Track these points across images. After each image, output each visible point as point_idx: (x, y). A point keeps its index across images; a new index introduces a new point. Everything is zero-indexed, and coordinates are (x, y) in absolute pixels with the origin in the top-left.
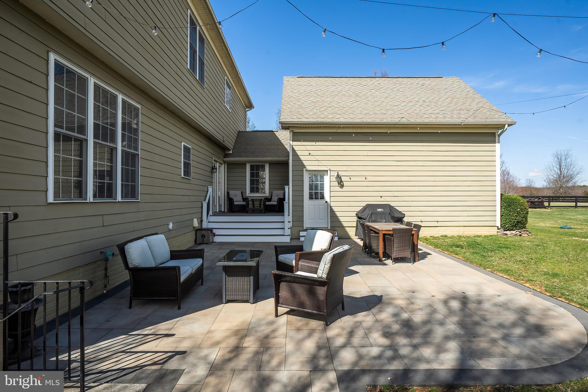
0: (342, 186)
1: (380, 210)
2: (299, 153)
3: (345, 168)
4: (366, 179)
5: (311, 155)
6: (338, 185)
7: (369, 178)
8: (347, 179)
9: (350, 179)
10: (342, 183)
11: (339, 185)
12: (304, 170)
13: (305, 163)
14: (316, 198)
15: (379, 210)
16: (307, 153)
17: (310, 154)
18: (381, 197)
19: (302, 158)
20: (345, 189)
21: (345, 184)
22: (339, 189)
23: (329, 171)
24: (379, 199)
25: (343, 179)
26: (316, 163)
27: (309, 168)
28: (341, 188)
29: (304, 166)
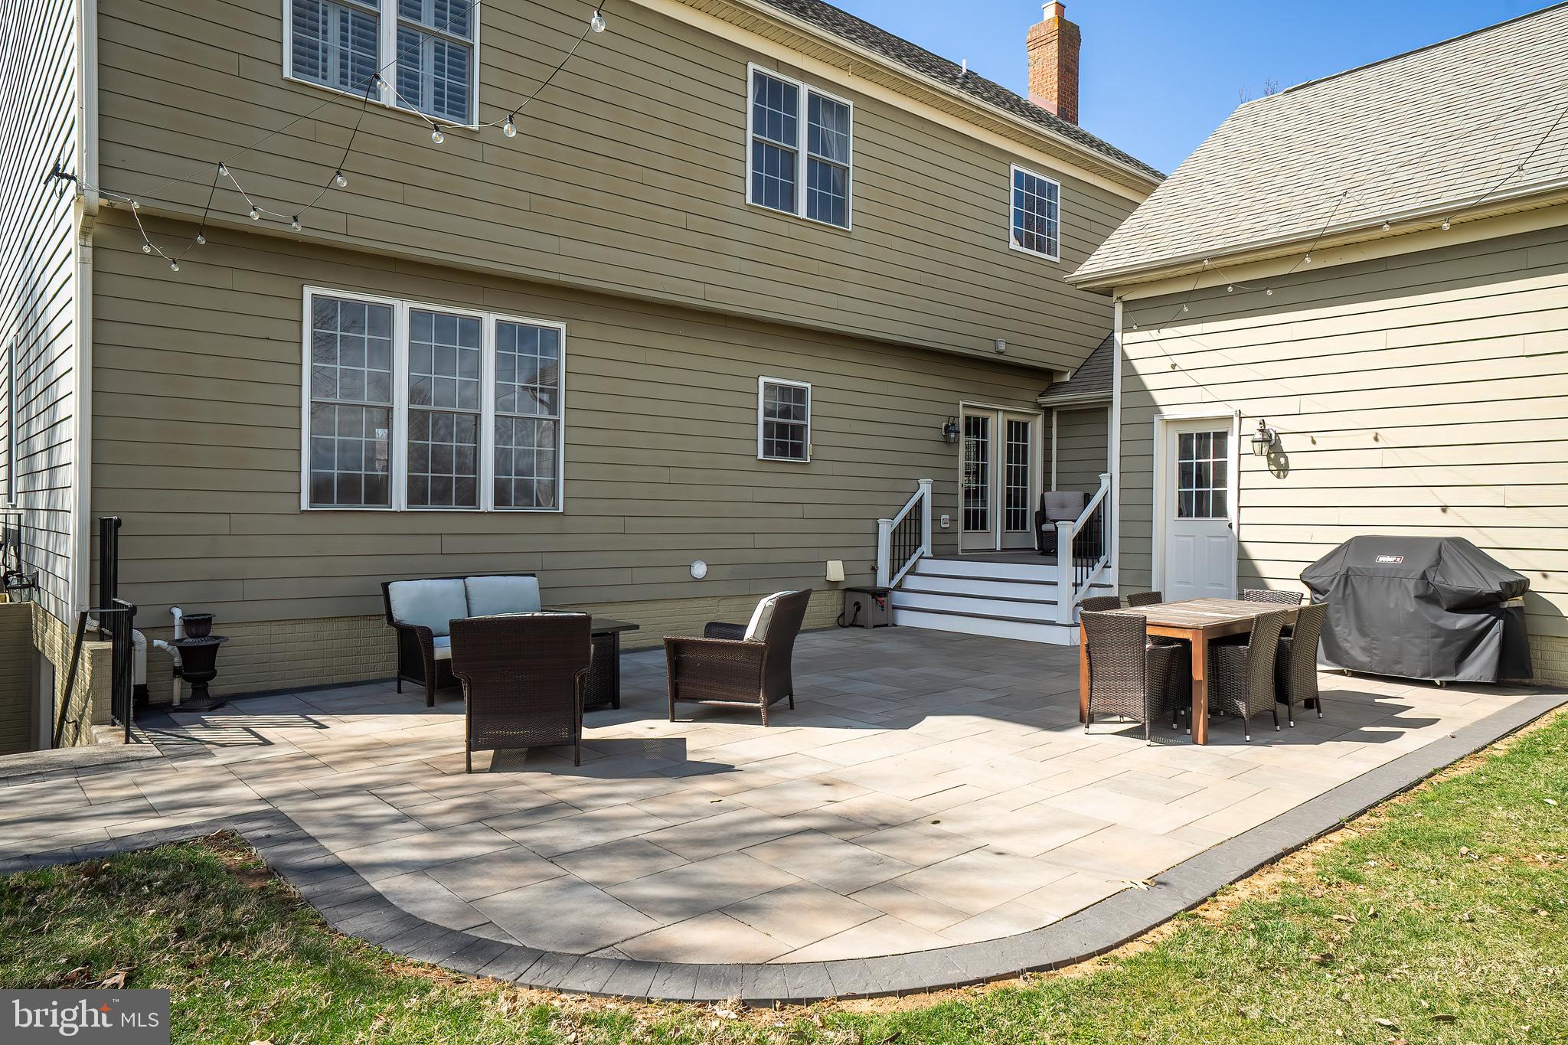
0: (1283, 470)
1: (1389, 559)
2: (1140, 367)
3: (1291, 406)
4: (1376, 439)
5: (1177, 369)
6: (1269, 465)
7: (1389, 437)
8: (1304, 442)
9: (1314, 442)
10: (1282, 460)
11: (1273, 467)
12: (1156, 419)
13: (1159, 398)
14: (1201, 513)
15: (1383, 559)
16: (1165, 364)
17: (1173, 366)
18: (1444, 509)
19: (1150, 382)
20: (1291, 479)
21: (1294, 461)
22: (1270, 479)
23: (1236, 420)
24: (1436, 517)
25: (1287, 444)
26: (1196, 394)
27: (1169, 413)
28: (1278, 477)
29: (1155, 408)
